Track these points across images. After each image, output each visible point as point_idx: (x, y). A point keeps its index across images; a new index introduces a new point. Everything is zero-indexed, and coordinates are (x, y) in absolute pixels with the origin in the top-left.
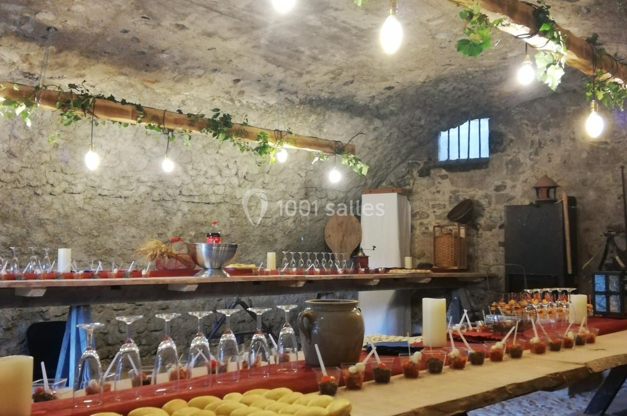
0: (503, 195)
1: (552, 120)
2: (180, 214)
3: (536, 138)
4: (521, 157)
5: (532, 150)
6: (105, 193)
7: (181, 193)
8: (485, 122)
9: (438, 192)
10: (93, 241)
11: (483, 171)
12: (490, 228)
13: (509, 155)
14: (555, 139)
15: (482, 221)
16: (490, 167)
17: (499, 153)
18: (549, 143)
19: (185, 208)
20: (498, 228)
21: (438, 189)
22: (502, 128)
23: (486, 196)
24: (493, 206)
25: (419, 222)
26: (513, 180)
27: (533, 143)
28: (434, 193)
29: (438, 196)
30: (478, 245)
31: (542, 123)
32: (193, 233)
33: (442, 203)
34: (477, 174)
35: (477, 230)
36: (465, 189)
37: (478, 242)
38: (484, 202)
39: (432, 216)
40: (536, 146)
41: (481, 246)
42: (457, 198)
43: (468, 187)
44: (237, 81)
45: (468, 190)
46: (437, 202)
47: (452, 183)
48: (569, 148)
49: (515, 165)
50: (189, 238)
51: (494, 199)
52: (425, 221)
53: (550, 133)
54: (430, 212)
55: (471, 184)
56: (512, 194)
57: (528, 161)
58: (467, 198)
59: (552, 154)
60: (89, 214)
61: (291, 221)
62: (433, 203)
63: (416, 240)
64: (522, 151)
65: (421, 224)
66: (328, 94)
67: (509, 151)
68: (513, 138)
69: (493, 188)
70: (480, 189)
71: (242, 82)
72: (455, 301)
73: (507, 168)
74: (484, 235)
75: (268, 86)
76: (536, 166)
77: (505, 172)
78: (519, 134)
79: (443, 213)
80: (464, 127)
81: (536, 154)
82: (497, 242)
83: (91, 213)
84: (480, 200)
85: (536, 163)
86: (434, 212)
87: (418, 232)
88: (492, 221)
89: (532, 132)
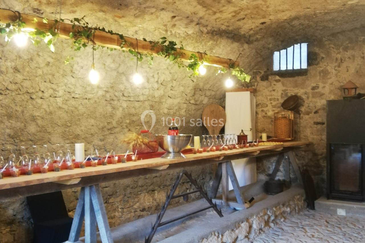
0: (317, 92)
1: (349, 45)
2: (121, 109)
3: (339, 56)
4: (329, 68)
5: (336, 64)
6: (77, 96)
7: (123, 95)
8: (304, 46)
9: (274, 90)
10: (67, 129)
11: (304, 77)
12: (308, 113)
13: (321, 67)
14: (351, 57)
15: (303, 109)
16: (309, 74)
17: (315, 66)
18: (347, 60)
19: (125, 105)
20: (313, 113)
21: (274, 89)
22: (316, 50)
23: (306, 93)
24: (310, 100)
25: (261, 109)
26: (325, 83)
27: (337, 59)
28: (271, 91)
29: (273, 93)
30: (300, 124)
31: (343, 46)
32: (128, 121)
33: (276, 97)
34: (299, 79)
35: (300, 114)
36: (292, 89)
37: (300, 122)
38: (304, 97)
39: (270, 106)
40: (339, 61)
41: (302, 125)
42: (286, 95)
43: (294, 88)
44: (174, 17)
45: (294, 89)
46: (273, 97)
47: (283, 84)
48: (360, 63)
49: (325, 74)
50: (125, 125)
51: (311, 95)
52: (265, 109)
53: (348, 53)
54: (268, 103)
55: (296, 86)
56: (323, 92)
57: (334, 71)
58: (293, 94)
59: (349, 67)
60: (65, 111)
61: (184, 110)
62: (270, 97)
63: (259, 121)
64: (330, 65)
65: (262, 111)
66: (226, 27)
67: (321, 64)
68: (324, 56)
69: (310, 88)
70: (302, 88)
71: (177, 18)
72: (286, 159)
73: (320, 75)
74: (304, 118)
75: (192, 21)
76: (339, 74)
77: (318, 78)
78: (328, 54)
79: (277, 104)
80: (290, 49)
81: (339, 66)
82: (312, 122)
83: (67, 111)
84: (302, 96)
85: (339, 72)
86: (271, 103)
87: (260, 116)
88: (310, 109)
89: (336, 52)
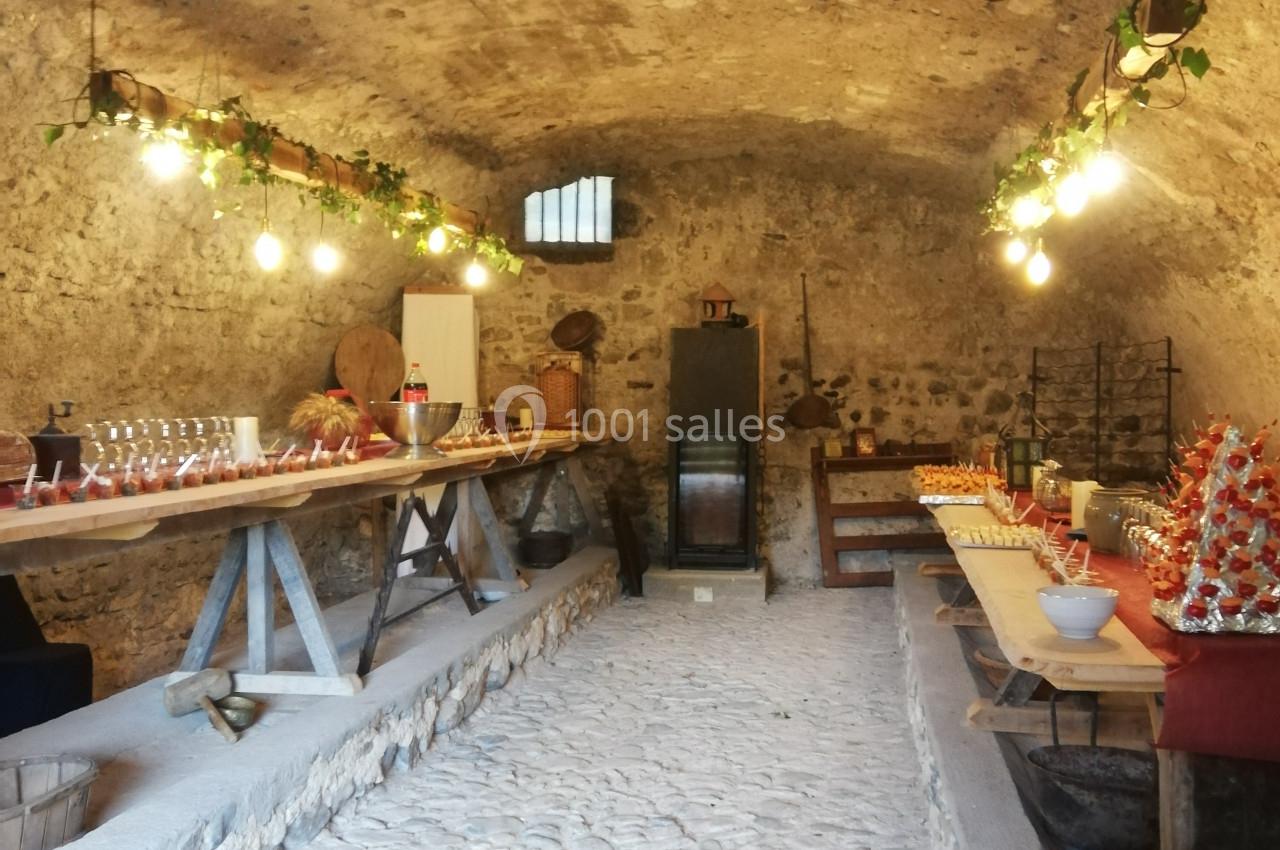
0: (635, 307)
1: (710, 194)
2: (157, 332)
3: (688, 219)
4: (664, 247)
5: (681, 239)
6: (74, 290)
7: (176, 293)
8: (605, 183)
9: (529, 295)
10: (29, 388)
11: (605, 265)
12: (614, 359)
13: (645, 243)
14: (714, 224)
15: (602, 348)
16: (616, 260)
17: (631, 239)
18: (706, 230)
19: (169, 319)
20: (626, 358)
21: (529, 291)
22: (635, 198)
23: (609, 308)
24: (619, 324)
25: (493, 346)
26: (654, 283)
27: (682, 226)
28: (521, 297)
29: (527, 302)
30: (595, 386)
31: (696, 197)
32: (167, 369)
33: (534, 315)
34: (594, 269)
35: (594, 361)
36: (575, 294)
37: (595, 381)
38: (605, 317)
39: (518, 337)
40: (688, 232)
41: (598, 389)
42: (561, 308)
43: (580, 291)
45: (580, 295)
46: (526, 313)
47: (554, 281)
48: (733, 241)
49: (655, 260)
50: (159, 378)
51: (620, 313)
52: (505, 345)
53: (707, 214)
54: (514, 328)
55: (586, 286)
56: (649, 306)
57: (675, 255)
58: (580, 310)
59: (710, 248)
60: (34, 332)
62: (519, 313)
63: (488, 377)
64: (667, 239)
65: (497, 349)
66: (468, 128)
67: (646, 236)
68: (653, 216)
69: (619, 295)
70: (600, 294)
71: (379, 99)
72: (559, 478)
73: (644, 262)
74: (604, 371)
75: (407, 110)
76: (687, 264)
77: (639, 269)
78: (663, 211)
79: (538, 332)
80: (569, 190)
81: (687, 245)
82: (624, 383)
83: (38, 331)
84: (599, 313)
85: (687, 259)
86: (522, 330)
87: (490, 363)
88: (618, 348)
89: (682, 209)
